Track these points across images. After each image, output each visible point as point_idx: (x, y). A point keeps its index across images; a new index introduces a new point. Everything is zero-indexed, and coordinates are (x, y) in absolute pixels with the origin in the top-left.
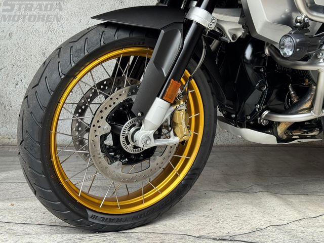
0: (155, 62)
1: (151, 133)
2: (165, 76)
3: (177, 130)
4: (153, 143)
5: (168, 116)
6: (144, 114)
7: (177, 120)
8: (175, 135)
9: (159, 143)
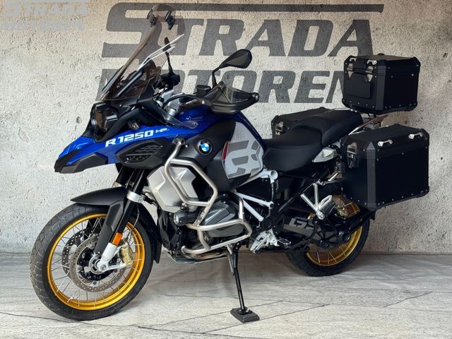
0: (107, 223)
1: (106, 263)
2: (113, 230)
3: (124, 259)
4: (108, 269)
5: (117, 252)
6: (102, 253)
7: (124, 255)
8: (123, 262)
9: (113, 267)
